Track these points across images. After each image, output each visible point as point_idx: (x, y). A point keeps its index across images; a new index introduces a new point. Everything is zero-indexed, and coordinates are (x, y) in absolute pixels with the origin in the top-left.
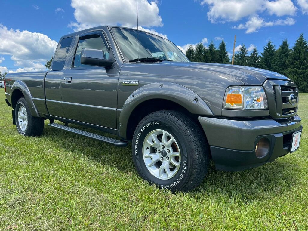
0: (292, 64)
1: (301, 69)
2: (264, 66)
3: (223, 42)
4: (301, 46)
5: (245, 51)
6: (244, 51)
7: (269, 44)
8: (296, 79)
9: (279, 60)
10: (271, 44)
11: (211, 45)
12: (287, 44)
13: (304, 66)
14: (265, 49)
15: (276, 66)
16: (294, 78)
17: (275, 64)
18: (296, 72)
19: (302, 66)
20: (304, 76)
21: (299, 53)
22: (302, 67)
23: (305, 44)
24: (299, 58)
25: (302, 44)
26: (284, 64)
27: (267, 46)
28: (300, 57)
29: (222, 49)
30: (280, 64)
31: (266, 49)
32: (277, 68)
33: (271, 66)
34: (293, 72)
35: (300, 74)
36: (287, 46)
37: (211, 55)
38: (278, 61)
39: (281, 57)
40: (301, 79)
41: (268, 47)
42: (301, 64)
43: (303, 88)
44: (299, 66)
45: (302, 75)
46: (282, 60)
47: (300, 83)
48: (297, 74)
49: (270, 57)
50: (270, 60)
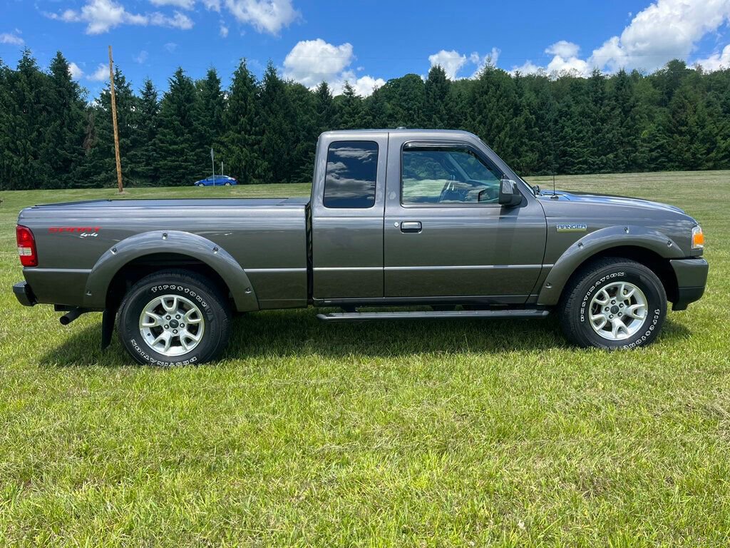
0: (235, 122)
1: (252, 134)
2: (178, 125)
3: (59, 55)
4: (245, 85)
5: (125, 85)
6: (121, 83)
7: (179, 73)
8: (247, 156)
9: (208, 114)
10: (183, 74)
11: (26, 59)
12: (218, 78)
13: (257, 129)
14: (172, 86)
15: (202, 126)
16: (242, 152)
17: (200, 122)
18: (245, 139)
19: (254, 128)
20: (260, 148)
21: (245, 100)
22: (255, 131)
23: (252, 82)
24: (246, 110)
25: (248, 81)
26: (219, 122)
27: (174, 79)
28: (248, 110)
29: (60, 75)
30: (210, 122)
31: (173, 84)
32: (205, 130)
33: (191, 124)
34: (239, 141)
35: (253, 145)
36: (218, 82)
37: (32, 88)
38: (206, 116)
39: (210, 107)
40: (256, 155)
41: (179, 80)
42: (252, 123)
43: (263, 174)
44: (248, 128)
45: (256, 147)
46: (213, 112)
47: (255, 162)
48: (248, 145)
49: (188, 105)
50: (189, 110)
